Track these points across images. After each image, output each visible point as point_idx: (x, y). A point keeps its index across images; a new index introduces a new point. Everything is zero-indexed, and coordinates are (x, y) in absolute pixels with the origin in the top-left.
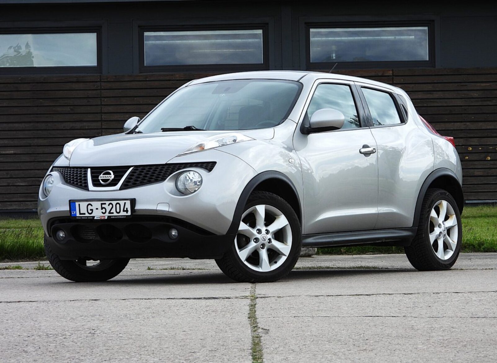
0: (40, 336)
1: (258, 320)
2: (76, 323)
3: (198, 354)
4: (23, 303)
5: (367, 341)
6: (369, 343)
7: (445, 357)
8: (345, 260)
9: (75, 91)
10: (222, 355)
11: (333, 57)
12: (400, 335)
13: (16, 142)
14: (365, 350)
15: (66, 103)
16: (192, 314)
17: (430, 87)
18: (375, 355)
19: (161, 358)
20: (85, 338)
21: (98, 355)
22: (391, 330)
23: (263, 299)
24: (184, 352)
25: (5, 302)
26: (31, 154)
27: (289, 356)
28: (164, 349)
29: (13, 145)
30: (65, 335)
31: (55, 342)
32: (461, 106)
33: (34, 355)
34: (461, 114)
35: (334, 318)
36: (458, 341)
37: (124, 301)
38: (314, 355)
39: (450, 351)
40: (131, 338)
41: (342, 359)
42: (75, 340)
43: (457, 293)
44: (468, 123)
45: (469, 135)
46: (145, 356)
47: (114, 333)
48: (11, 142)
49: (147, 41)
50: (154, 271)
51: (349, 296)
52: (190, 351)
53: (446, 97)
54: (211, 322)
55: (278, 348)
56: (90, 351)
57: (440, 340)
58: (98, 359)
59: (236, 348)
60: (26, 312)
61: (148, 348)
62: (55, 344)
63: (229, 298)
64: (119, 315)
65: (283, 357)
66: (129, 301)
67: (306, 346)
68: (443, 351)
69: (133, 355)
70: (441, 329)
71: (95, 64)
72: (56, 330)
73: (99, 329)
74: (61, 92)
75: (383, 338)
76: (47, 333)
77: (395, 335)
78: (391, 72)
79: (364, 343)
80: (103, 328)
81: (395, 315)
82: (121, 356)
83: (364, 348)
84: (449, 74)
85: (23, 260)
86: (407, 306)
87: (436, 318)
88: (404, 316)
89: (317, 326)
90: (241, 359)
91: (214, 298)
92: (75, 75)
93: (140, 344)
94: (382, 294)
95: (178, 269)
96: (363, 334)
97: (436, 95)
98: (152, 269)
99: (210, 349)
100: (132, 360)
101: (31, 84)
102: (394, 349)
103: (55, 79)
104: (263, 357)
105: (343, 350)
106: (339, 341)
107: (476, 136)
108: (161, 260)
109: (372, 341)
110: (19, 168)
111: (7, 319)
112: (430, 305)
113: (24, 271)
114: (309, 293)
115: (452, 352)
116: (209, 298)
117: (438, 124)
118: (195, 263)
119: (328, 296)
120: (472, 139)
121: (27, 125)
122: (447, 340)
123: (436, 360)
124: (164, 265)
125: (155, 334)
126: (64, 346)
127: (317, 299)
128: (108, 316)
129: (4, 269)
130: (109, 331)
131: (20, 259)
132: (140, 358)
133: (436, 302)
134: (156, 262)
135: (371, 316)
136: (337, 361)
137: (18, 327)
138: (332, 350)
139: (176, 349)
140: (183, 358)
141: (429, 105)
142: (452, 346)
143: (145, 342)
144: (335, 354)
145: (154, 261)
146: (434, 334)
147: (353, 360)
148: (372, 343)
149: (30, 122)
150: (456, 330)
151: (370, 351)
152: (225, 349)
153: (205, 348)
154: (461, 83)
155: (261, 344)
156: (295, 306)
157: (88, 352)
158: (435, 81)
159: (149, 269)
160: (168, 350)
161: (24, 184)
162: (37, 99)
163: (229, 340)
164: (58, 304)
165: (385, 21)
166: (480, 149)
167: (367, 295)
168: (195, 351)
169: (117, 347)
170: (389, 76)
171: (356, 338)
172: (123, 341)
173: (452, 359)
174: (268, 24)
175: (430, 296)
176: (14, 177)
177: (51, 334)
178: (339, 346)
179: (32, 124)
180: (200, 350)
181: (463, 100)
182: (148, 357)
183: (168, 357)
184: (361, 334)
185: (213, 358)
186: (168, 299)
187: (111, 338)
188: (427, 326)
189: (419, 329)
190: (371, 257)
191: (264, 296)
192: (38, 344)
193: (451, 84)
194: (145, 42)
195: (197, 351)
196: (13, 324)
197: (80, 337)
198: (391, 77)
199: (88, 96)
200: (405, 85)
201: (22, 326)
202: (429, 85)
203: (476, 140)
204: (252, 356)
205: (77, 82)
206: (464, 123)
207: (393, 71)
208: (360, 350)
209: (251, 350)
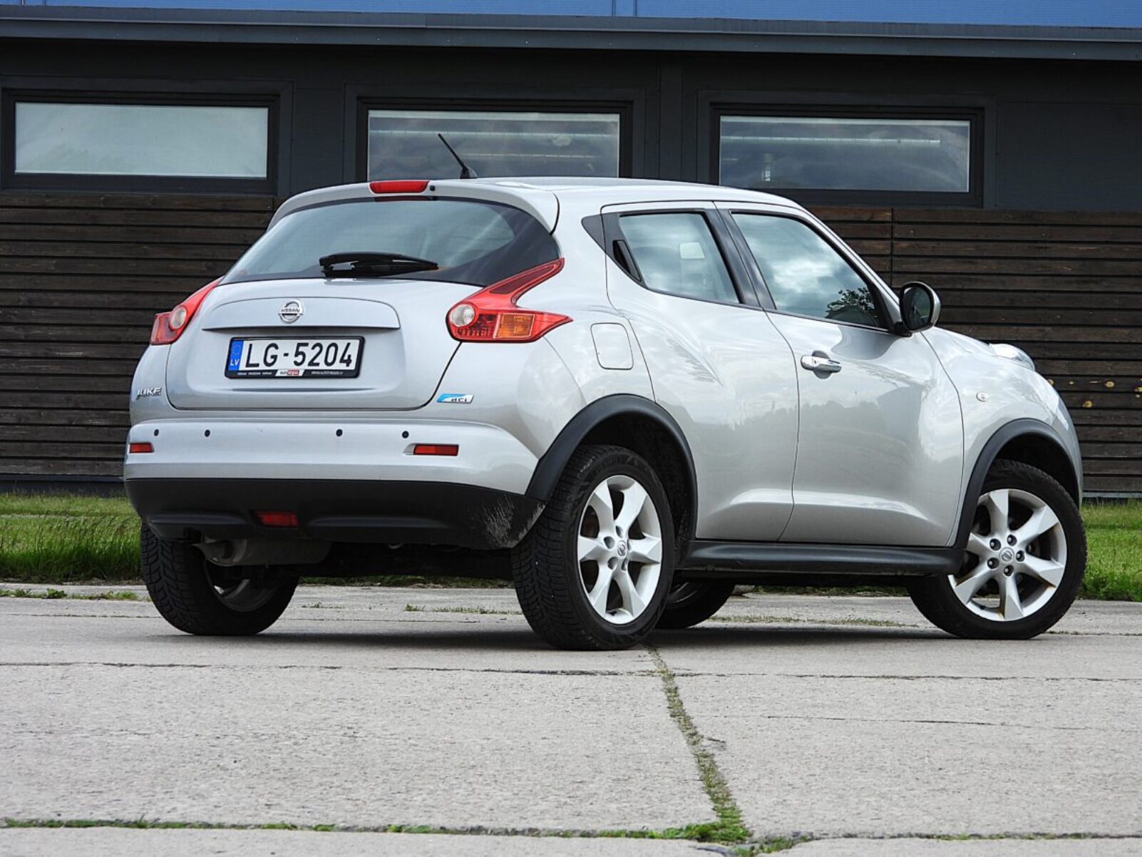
0: (240, 737)
1: (693, 721)
2: (309, 714)
3: (591, 785)
4: (180, 668)
5: (941, 771)
6: (947, 777)
7: (1121, 811)
8: (818, 606)
9: (218, 230)
10: (644, 789)
11: (765, 178)
12: (1008, 762)
13: (90, 334)
14: (944, 789)
15: (197, 254)
16: (548, 703)
17: (969, 249)
18: (969, 802)
19: (516, 792)
20: (339, 744)
21: (380, 781)
22: (985, 751)
23: (689, 678)
24: (561, 781)
25: (141, 665)
26: (119, 359)
27: (789, 797)
28: (515, 772)
29: (83, 339)
30: (294, 736)
31: (277, 751)
32: (1035, 291)
33: (244, 775)
34: (1035, 308)
35: (855, 723)
36: (1134, 779)
37: (395, 671)
38: (840, 797)
39: (1126, 798)
40: (438, 749)
41: (901, 807)
42: (320, 749)
43: (1097, 680)
44: (1048, 329)
45: (1048, 354)
46: (482, 787)
47: (397, 736)
48: (79, 334)
49: (374, 129)
50: (422, 614)
51: (868, 679)
52: (572, 778)
53: (1002, 272)
54: (594, 721)
55: (759, 779)
56: (360, 773)
57: (1098, 775)
58: (383, 789)
59: (667, 777)
60: (193, 687)
61: (480, 770)
62: (279, 755)
63: (616, 674)
64: (393, 699)
65: (775, 799)
66: (406, 672)
67: (817, 777)
68: (1110, 798)
69: (454, 782)
70: (1091, 753)
71: (262, 174)
72: (271, 726)
73: (361, 727)
74: (188, 230)
75: (972, 767)
76: (254, 731)
77: (997, 762)
78: (889, 214)
79: (937, 776)
80: (371, 724)
81: (982, 722)
82: (429, 783)
83: (941, 786)
84: (1011, 222)
85: (131, 581)
86: (1002, 704)
87: (1071, 731)
88: (1002, 724)
89: (824, 738)
90: (686, 799)
91: (582, 673)
92: (219, 195)
93: (462, 761)
94: (939, 677)
95: (470, 611)
96: (928, 757)
97: (982, 266)
98: (415, 610)
99: (614, 777)
100: (458, 793)
101: (125, 212)
102: (1005, 790)
103: (177, 203)
104: (732, 797)
105: (898, 788)
106: (882, 769)
107: (1063, 355)
108: (425, 593)
109: (951, 773)
110: (95, 389)
111: (159, 700)
112: (1049, 703)
113: (142, 603)
114: (781, 670)
115: (1129, 800)
116: (573, 673)
117: (985, 327)
118: (500, 601)
119: (824, 676)
120: (1055, 363)
121: (113, 298)
122: (1110, 775)
123: (1103, 816)
124: (435, 601)
125: (485, 741)
126: (299, 759)
127: (802, 684)
128: (371, 702)
129: (99, 598)
130: (385, 733)
131: (125, 579)
132: (470, 789)
133: (1059, 697)
134: (415, 596)
135: (933, 722)
136: (892, 810)
137: (188, 717)
138: (874, 787)
139: (541, 773)
140: (562, 793)
141: (966, 287)
142: (1125, 789)
143: (470, 758)
144: (883, 796)
145: (410, 594)
146: (1080, 763)
147: (926, 809)
148: (954, 776)
149: (120, 292)
150: (1124, 756)
151: (954, 792)
152: (646, 778)
153: (602, 775)
154: (1035, 242)
155: (719, 770)
156: (762, 696)
157: (356, 773)
158: (982, 237)
159: (409, 609)
160: (526, 776)
161: (103, 422)
162: (137, 243)
163: (647, 760)
164: (258, 674)
165: (878, 107)
166: (1072, 383)
167: (906, 678)
168: (585, 779)
169: (415, 766)
170: (883, 222)
171: (916, 764)
172: (423, 753)
173: (1135, 815)
174: (631, 102)
175: (1042, 684)
176: (83, 406)
177: (263, 735)
178: (886, 780)
179: (124, 296)
180: (594, 778)
181: (1041, 278)
182: (488, 788)
183: (531, 791)
184: (924, 758)
185: (628, 796)
186: (486, 671)
187: (395, 747)
188: (1057, 746)
189: (1043, 752)
190: (871, 602)
191: (688, 672)
192: (243, 754)
193: (1016, 245)
194: (369, 131)
195: (588, 780)
196: (175, 711)
197: (328, 743)
198: (888, 225)
199: (246, 241)
200: (918, 242)
201: (196, 715)
202: (968, 244)
203: (1062, 364)
204: (709, 793)
205: (224, 211)
206: (1040, 328)
207: (892, 211)
208: (933, 790)
209: (701, 782)
